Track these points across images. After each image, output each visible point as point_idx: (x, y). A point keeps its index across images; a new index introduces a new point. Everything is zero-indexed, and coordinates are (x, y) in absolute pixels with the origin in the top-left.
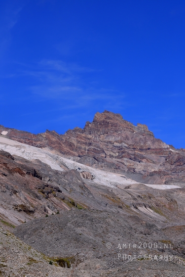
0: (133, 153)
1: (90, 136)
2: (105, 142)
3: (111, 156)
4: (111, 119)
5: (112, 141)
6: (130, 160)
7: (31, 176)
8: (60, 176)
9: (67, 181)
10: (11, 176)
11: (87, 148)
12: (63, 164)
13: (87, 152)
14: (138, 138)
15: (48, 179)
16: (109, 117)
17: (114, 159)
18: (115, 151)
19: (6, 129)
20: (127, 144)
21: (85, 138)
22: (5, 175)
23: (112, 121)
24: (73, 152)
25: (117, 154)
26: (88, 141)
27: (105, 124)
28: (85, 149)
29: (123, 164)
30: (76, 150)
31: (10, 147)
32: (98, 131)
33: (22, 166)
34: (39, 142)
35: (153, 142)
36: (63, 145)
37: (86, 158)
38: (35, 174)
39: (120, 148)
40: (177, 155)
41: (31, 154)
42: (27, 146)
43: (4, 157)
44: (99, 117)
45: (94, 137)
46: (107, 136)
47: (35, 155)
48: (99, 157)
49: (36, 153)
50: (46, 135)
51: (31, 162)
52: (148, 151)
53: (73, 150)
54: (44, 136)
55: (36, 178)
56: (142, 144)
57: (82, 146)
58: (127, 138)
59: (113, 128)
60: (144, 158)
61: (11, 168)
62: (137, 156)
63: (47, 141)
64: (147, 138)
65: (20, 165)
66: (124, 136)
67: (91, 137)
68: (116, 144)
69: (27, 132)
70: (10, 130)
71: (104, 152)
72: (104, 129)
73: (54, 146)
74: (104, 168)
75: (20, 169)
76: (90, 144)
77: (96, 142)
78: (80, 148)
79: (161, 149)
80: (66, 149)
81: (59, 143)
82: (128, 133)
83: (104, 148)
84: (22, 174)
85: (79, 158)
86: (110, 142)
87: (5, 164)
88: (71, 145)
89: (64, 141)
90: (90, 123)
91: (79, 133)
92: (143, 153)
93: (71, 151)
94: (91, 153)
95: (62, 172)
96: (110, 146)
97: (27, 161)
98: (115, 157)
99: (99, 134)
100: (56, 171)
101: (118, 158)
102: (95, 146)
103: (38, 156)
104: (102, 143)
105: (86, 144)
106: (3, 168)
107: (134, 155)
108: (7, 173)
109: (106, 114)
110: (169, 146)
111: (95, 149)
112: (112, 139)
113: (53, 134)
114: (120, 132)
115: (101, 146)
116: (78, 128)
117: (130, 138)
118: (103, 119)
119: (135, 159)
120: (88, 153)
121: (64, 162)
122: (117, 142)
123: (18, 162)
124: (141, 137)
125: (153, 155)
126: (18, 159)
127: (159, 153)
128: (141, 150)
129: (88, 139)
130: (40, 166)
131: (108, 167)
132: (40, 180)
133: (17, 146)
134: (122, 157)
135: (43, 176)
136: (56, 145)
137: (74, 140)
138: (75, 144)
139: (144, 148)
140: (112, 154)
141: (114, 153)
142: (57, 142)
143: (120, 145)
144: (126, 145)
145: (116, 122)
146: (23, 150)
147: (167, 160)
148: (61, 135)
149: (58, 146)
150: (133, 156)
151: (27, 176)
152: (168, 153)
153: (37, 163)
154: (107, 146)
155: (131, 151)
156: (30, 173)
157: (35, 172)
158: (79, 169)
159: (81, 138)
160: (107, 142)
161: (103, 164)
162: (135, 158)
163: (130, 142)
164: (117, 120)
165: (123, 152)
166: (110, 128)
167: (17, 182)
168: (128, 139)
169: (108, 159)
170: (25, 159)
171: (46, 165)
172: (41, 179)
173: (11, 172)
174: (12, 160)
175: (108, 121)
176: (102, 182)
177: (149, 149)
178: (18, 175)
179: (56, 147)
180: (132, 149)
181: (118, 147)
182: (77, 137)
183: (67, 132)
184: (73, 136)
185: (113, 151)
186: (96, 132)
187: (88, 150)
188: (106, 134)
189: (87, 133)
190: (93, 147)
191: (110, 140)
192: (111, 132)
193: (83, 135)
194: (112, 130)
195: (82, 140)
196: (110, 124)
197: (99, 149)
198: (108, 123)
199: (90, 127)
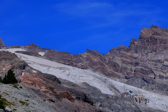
1: (136, 55)
2: (153, 61)
3: (161, 77)
4: (160, 35)
5: (161, 60)
7: (82, 101)
8: (112, 101)
9: (119, 106)
10: (59, 102)
11: (134, 68)
12: (112, 87)
13: (133, 72)
15: (99, 104)
16: (157, 33)
17: (164, 80)
18: (165, 71)
19: (43, 50)
21: (131, 57)
22: (53, 101)
23: (160, 37)
24: (118, 74)
26: (134, 61)
27: (153, 40)
28: (131, 70)
30: (121, 71)
31: (54, 69)
32: (146, 48)
33: (71, 90)
34: (80, 63)
36: (107, 66)
37: (134, 80)
38: (86, 99)
41: (77, 77)
42: (70, 67)
43: (49, 81)
44: (146, 33)
45: (140, 56)
46: (156, 54)
47: (81, 78)
48: (148, 78)
49: (83, 75)
50: (87, 56)
51: (78, 86)
53: (117, 71)
54: (85, 57)
55: (87, 104)
57: (128, 67)
59: (162, 44)
61: (58, 92)
63: (88, 62)
65: (68, 89)
67: (137, 56)
68: (166, 63)
69: (66, 53)
70: (47, 51)
71: (152, 72)
72: (151, 46)
73: (96, 67)
74: (154, 90)
75: (68, 94)
76: (137, 64)
77: (144, 61)
78: (126, 69)
80: (110, 70)
81: (102, 64)
83: (153, 67)
84: (71, 99)
85: (126, 80)
86: (159, 61)
87: (51, 89)
88: (115, 66)
89: (107, 61)
90: (136, 41)
91: (124, 52)
93: (115, 73)
94: (138, 74)
95: (113, 96)
96: (160, 65)
97: (74, 85)
98: (166, 78)
99: (146, 52)
100: (106, 95)
102: (142, 66)
103: (85, 78)
104: (150, 62)
105: (132, 63)
106: (50, 94)
108: (54, 98)
109: (154, 29)
111: (143, 70)
112: (161, 57)
113: (94, 54)
115: (149, 66)
116: (123, 46)
118: (150, 35)
120: (134, 74)
121: (113, 85)
122: (167, 60)
123: (65, 86)
126: (64, 83)
129: (135, 58)
130: (90, 90)
131: (159, 89)
132: (91, 106)
133: (61, 68)
135: (94, 101)
136: (98, 66)
137: (118, 60)
138: (120, 65)
140: (162, 74)
141: (164, 73)
142: (99, 62)
145: (165, 38)
146: (67, 72)
148: (104, 55)
149: (101, 67)
151: (76, 102)
153: (85, 87)
154: (156, 65)
156: (79, 98)
157: (86, 96)
158: (131, 92)
159: (126, 57)
160: (156, 61)
161: (154, 86)
164: (166, 36)
166: (158, 45)
167: (66, 108)
169: (158, 80)
170: (72, 83)
171: (95, 89)
172: (92, 104)
173: (59, 97)
174: (59, 84)
175: (156, 37)
176: (157, 106)
178: (66, 100)
179: (98, 68)
182: (122, 56)
183: (110, 51)
184: (117, 56)
185: (163, 71)
186: (143, 50)
187: (134, 71)
188: (154, 53)
189: (133, 52)
190: (140, 67)
191: (159, 59)
192: (160, 49)
193: (129, 54)
194: (161, 47)
195: (128, 60)
196: (159, 41)
197: (147, 69)
198: (157, 39)
199: (136, 44)
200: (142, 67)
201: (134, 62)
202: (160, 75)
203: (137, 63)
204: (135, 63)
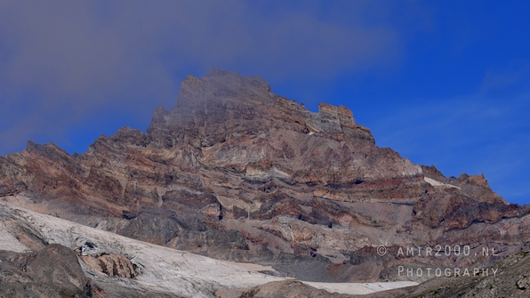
0: (308, 197)
1: (167, 154)
2: (217, 169)
3: (239, 214)
4: (235, 94)
5: (239, 166)
6: (300, 222)
11: (162, 191)
13: (160, 203)
14: (322, 150)
16: (225, 89)
17: (248, 221)
18: (251, 196)
20: (288, 171)
21: (155, 159)
23: (235, 101)
25: (258, 205)
26: (163, 170)
27: (214, 111)
28: (156, 198)
29: (279, 234)
32: (195, 134)
35: (371, 159)
39: (266, 186)
40: (448, 196)
44: (196, 90)
45: (180, 156)
46: (223, 149)
48: (202, 218)
50: (28, 159)
52: (356, 188)
53: (115, 200)
54: (22, 163)
56: (336, 169)
57: (145, 187)
58: (287, 152)
59: (242, 121)
60: (344, 212)
62: (323, 206)
63: (30, 178)
64: (351, 149)
66: (276, 144)
67: (172, 155)
68: (253, 174)
71: (214, 200)
72: (211, 128)
76: (170, 179)
77: (189, 170)
78: (139, 193)
79: (397, 181)
81: (72, 182)
82: (291, 135)
83: (216, 187)
86: (234, 169)
88: (108, 186)
89: (87, 175)
90: (168, 113)
91: (134, 146)
92: (340, 198)
93: (110, 205)
94: (174, 207)
96: (235, 180)
98: (253, 216)
99: (197, 145)
101: (261, 218)
102: (185, 183)
104: (207, 173)
105: (156, 178)
107: (312, 203)
109: (218, 79)
110: (420, 171)
111: (188, 195)
112: (238, 158)
113: (50, 154)
114: (263, 135)
115: (206, 183)
116: (130, 129)
117: (297, 152)
118: (208, 95)
119: (315, 218)
120: (164, 207)
122: (254, 165)
124: (332, 145)
125: (373, 200)
127: (392, 193)
128: (334, 186)
129: (164, 162)
134: (275, 213)
136: (60, 189)
137: (117, 170)
138: (123, 182)
139: (344, 179)
140: (241, 204)
141: (247, 201)
142: (62, 177)
143: (267, 175)
144: (285, 175)
145: (249, 103)
147: (419, 213)
148: (76, 156)
150: (308, 210)
152: (420, 191)
154: (226, 180)
155: (303, 191)
159: (140, 161)
160: (225, 170)
162: (315, 214)
163: (297, 164)
164: (253, 96)
165: (276, 198)
166: (230, 124)
168: (291, 156)
169: (230, 222)
175: (224, 100)
177: (358, 182)
179: (61, 193)
180: (306, 187)
181: (258, 182)
182: (128, 158)
183: (93, 145)
184: (115, 158)
185: (245, 195)
186: (186, 139)
187: (163, 199)
188: (220, 145)
189: (158, 144)
190: (179, 188)
191: (233, 163)
192: (235, 134)
193: (148, 151)
194: (239, 128)
195: (145, 169)
196: (231, 112)
197: (199, 193)
198: (225, 108)
199: (167, 124)
200: (184, 188)
201: (162, 173)
202: (235, 208)
203: (171, 177)
204: (166, 176)
